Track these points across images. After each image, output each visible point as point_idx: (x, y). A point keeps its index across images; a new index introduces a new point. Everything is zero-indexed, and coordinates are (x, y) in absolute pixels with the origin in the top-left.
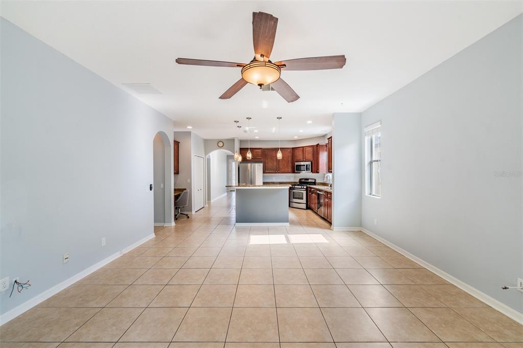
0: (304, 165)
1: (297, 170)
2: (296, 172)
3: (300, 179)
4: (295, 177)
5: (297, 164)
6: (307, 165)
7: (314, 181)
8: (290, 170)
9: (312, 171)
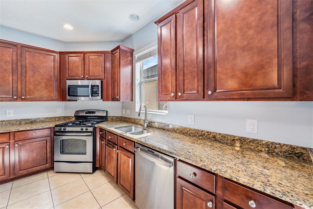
0: (88, 86)
1: (69, 95)
2: (68, 98)
3: (77, 112)
4: (66, 108)
5: (69, 83)
6: (93, 87)
7: (104, 115)
8: (55, 94)
9: (102, 98)
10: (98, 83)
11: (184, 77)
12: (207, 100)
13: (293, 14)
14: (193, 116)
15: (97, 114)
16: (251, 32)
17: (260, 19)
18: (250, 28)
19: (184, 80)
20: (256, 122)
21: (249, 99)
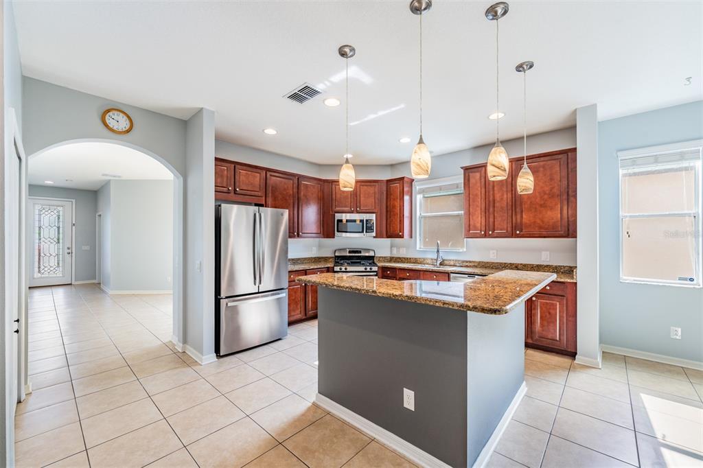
1: (338, 231)
3: (338, 251)
5: (340, 216)
9: (377, 235)
10: (373, 217)
11: (494, 219)
12: (515, 238)
13: (568, 192)
14: (495, 251)
15: (362, 254)
16: (546, 197)
17: (551, 190)
18: (545, 194)
19: (494, 221)
20: (548, 253)
21: (545, 237)
